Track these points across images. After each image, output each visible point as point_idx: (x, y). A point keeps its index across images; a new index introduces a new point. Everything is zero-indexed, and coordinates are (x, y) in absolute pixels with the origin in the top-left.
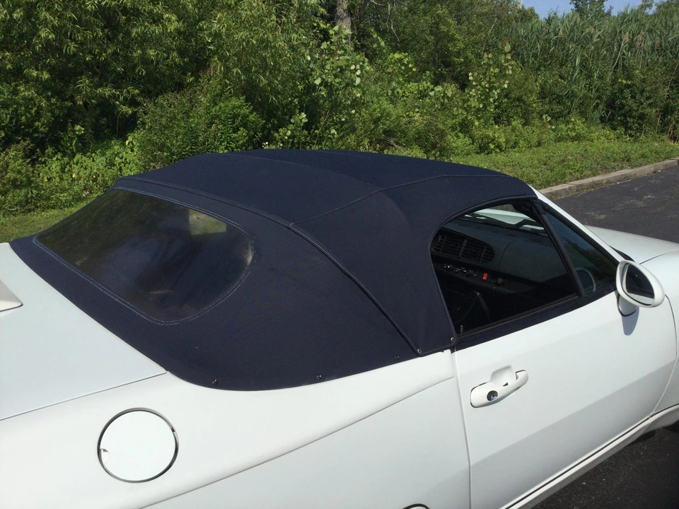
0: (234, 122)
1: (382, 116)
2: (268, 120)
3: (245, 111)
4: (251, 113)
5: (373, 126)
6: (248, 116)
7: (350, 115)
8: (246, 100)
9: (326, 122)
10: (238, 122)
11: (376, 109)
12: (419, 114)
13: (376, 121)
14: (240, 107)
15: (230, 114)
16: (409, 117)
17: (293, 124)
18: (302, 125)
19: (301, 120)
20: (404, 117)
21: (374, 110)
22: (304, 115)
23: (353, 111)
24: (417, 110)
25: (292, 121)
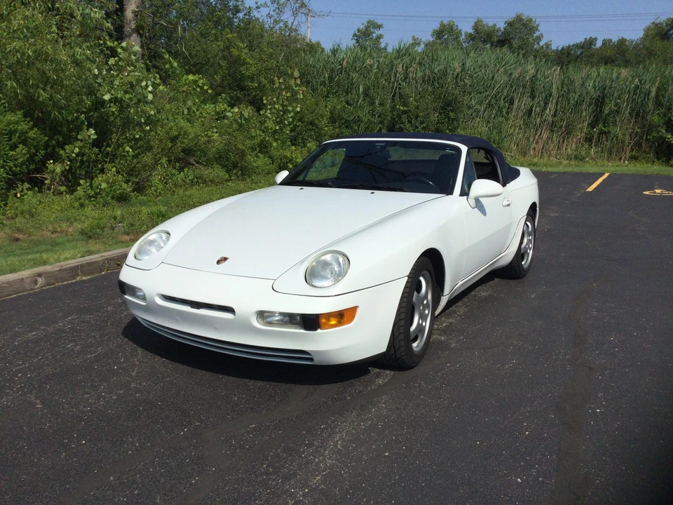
0: (10, 139)
1: (179, 134)
2: (51, 138)
3: (23, 126)
4: (31, 129)
5: (170, 145)
6: (26, 132)
7: (144, 131)
8: (25, 116)
9: (118, 140)
10: (15, 138)
11: (172, 127)
12: (218, 134)
13: (174, 139)
14: (17, 123)
15: (6, 130)
16: (208, 137)
17: (81, 141)
18: (91, 141)
19: (89, 136)
20: (203, 137)
21: (171, 129)
22: (92, 131)
23: (148, 128)
24: (215, 130)
25: (79, 137)
